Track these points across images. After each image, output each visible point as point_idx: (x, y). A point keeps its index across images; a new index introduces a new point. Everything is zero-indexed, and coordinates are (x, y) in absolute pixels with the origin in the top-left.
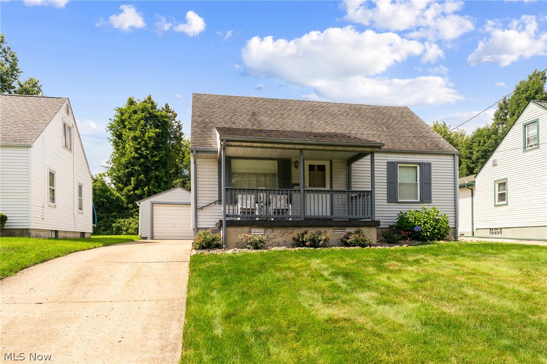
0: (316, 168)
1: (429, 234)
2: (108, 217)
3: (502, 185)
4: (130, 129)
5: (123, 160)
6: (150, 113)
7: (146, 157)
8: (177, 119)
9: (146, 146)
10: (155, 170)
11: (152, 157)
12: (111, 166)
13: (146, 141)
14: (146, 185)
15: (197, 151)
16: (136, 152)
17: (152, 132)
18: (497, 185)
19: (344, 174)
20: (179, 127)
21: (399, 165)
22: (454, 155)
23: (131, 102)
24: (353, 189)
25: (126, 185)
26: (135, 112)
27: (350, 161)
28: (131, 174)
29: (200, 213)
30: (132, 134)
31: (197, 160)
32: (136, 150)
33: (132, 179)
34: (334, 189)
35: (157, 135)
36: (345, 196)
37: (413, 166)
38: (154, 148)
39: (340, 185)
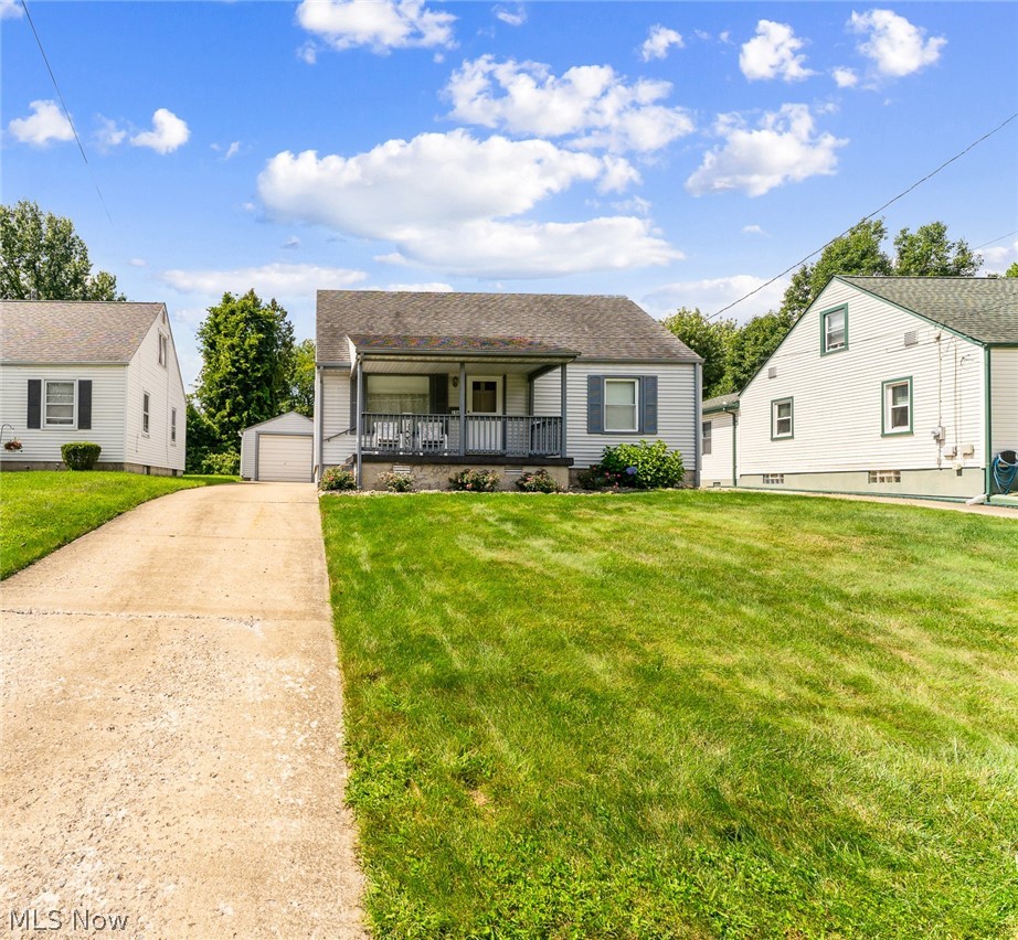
0: (483, 386)
1: (649, 478)
2: (195, 451)
3: (785, 406)
4: (226, 335)
5: (217, 377)
6: (251, 313)
7: (245, 372)
8: (287, 320)
9: (246, 357)
10: (257, 389)
11: (253, 371)
12: (201, 384)
13: (245, 351)
14: (246, 409)
15: (324, 367)
16: (233, 366)
17: (254, 338)
18: (776, 408)
19: (523, 393)
20: (290, 329)
21: (606, 380)
22: (694, 364)
23: (228, 299)
24: (535, 415)
25: (219, 410)
26: (233, 312)
27: (531, 377)
28: (224, 396)
29: (326, 445)
30: (228, 342)
31: (325, 378)
32: (234, 363)
33: (228, 401)
34: (508, 414)
35: (261, 342)
36: (522, 424)
37: (628, 381)
38: (256, 359)
39: (516, 407)
